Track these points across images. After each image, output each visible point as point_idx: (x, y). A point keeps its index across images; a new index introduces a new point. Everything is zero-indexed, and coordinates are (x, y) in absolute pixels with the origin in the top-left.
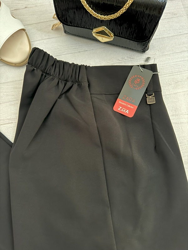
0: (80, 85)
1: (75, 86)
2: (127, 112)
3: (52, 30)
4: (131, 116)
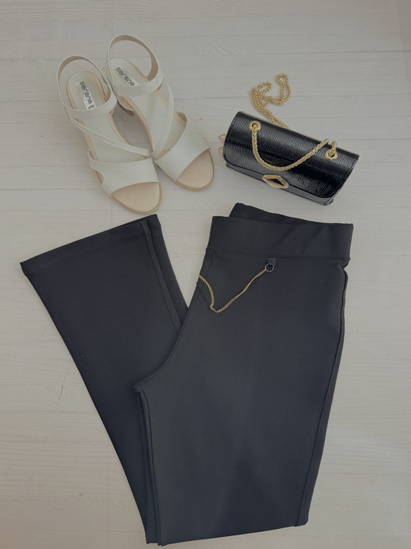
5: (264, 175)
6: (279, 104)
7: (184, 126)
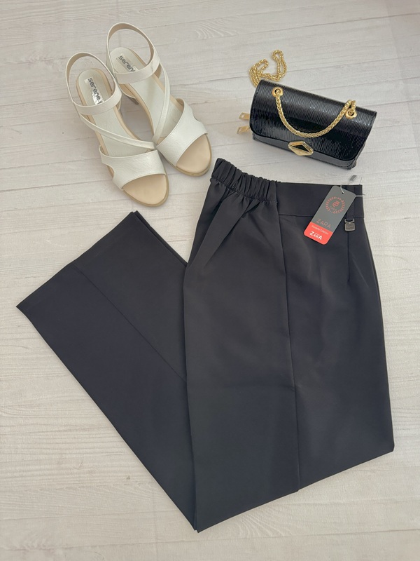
0: (267, 205)
1: (262, 205)
2: (320, 238)
3: (238, 133)
4: (324, 243)
5: (289, 142)
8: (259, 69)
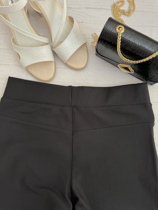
5: (119, 64)
6: (128, 16)
7: (72, 26)
8: (118, 5)
